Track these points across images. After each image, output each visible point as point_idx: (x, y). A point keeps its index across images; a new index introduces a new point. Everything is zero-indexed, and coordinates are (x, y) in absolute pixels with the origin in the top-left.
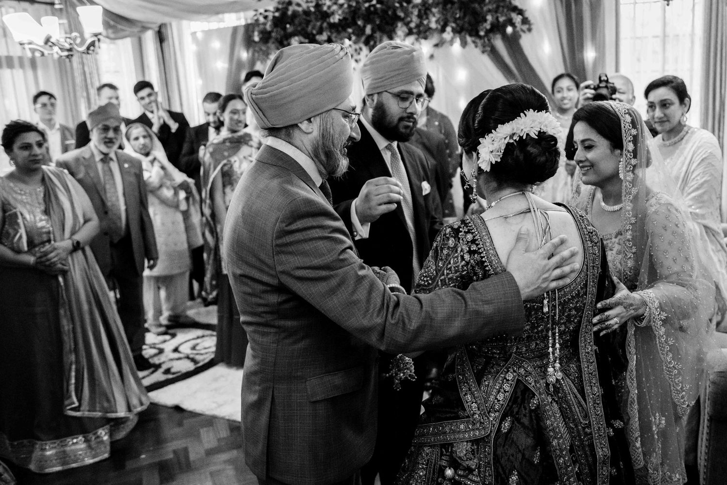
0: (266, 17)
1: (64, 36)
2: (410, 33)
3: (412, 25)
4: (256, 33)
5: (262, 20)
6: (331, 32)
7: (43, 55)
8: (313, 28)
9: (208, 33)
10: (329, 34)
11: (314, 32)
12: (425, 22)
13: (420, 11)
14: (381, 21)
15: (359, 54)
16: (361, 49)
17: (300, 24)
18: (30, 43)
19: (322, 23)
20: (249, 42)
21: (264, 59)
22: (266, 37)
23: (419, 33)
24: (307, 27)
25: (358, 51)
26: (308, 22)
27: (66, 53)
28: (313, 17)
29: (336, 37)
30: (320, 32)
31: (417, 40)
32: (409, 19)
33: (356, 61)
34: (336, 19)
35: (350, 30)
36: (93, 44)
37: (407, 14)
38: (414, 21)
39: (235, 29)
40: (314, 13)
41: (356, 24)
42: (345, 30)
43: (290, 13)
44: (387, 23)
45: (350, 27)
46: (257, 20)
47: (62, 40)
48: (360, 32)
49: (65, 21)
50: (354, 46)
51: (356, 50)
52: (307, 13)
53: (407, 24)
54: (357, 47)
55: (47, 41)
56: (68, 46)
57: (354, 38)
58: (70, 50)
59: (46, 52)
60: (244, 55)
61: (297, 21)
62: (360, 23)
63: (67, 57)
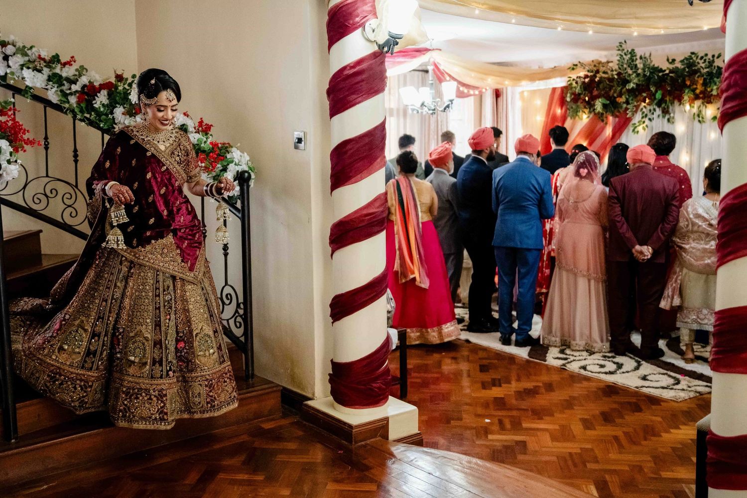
0: (577, 83)
1: (432, 100)
2: (697, 97)
3: (698, 91)
4: (569, 95)
5: (574, 84)
6: (629, 96)
7: (418, 112)
8: (615, 92)
9: (533, 93)
10: (627, 97)
11: (615, 95)
12: (709, 89)
13: (705, 79)
14: (671, 88)
15: (653, 114)
16: (655, 110)
17: (604, 89)
18: (412, 105)
19: (622, 89)
20: (563, 102)
21: (573, 116)
22: (576, 98)
23: (703, 98)
24: (610, 90)
25: (652, 111)
26: (611, 87)
27: (431, 112)
28: (615, 83)
29: (632, 100)
30: (620, 95)
31: (703, 103)
32: (695, 86)
33: (650, 119)
34: (631, 85)
35: (644, 95)
36: (448, 106)
37: (694, 82)
38: (699, 88)
39: (554, 89)
40: (617, 79)
41: (649, 90)
42: (640, 93)
43: (597, 79)
44: (676, 90)
45: (645, 92)
46: (571, 84)
47: (430, 103)
48: (652, 96)
49: (433, 91)
50: (648, 108)
51: (650, 110)
52: (611, 80)
53: (694, 90)
54: (652, 108)
55: (423, 105)
56: (433, 108)
57: (647, 101)
58: (434, 110)
59: (420, 111)
60: (559, 111)
61: (601, 86)
62: (653, 89)
63: (432, 114)
